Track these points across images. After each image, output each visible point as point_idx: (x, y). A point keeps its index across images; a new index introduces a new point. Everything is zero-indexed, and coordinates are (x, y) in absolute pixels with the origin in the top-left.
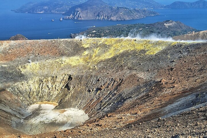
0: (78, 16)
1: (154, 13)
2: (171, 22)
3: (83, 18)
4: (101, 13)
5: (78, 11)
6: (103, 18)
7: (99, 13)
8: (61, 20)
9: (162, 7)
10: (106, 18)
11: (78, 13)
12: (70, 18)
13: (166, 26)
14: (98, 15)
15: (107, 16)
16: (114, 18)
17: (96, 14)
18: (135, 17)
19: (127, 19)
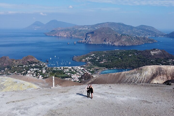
0: (89, 41)
1: (152, 41)
2: (157, 51)
3: (92, 42)
4: (107, 39)
5: (89, 37)
6: (109, 43)
7: (105, 39)
8: (75, 43)
9: (162, 35)
10: (111, 43)
11: (89, 38)
12: (83, 42)
13: (152, 54)
14: (105, 41)
15: (111, 42)
16: (116, 44)
17: (103, 40)
18: (135, 43)
19: (128, 45)
